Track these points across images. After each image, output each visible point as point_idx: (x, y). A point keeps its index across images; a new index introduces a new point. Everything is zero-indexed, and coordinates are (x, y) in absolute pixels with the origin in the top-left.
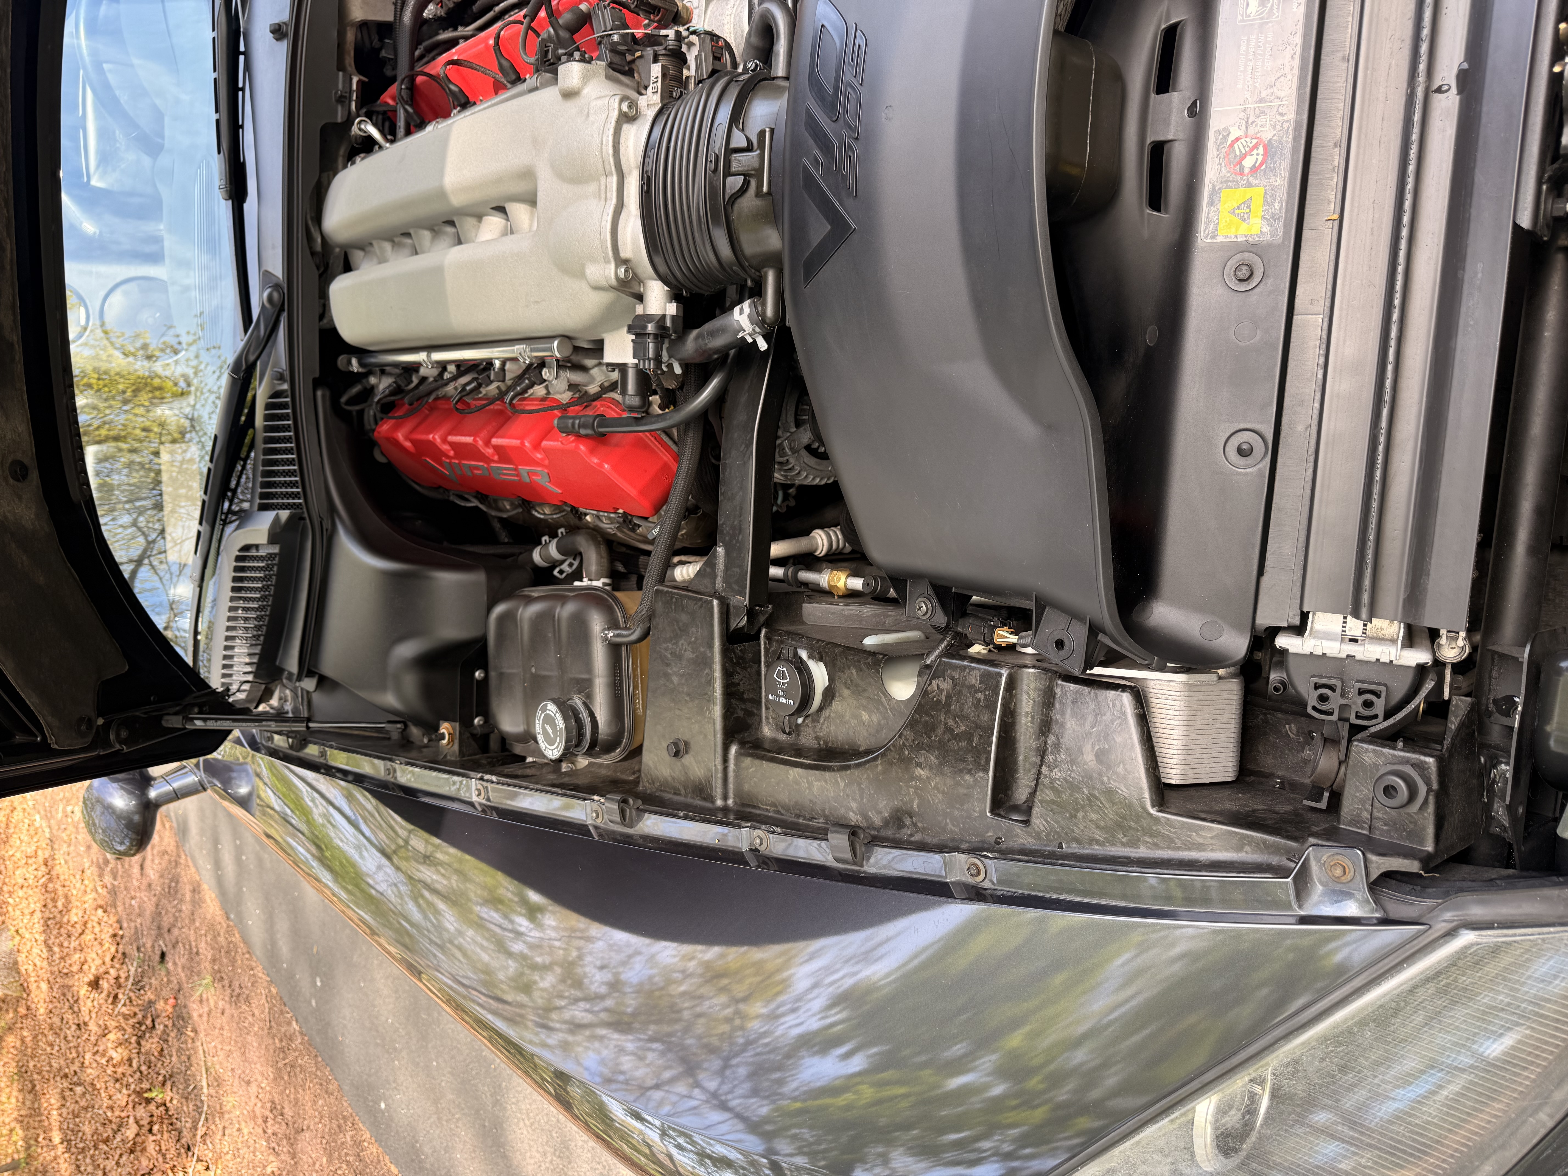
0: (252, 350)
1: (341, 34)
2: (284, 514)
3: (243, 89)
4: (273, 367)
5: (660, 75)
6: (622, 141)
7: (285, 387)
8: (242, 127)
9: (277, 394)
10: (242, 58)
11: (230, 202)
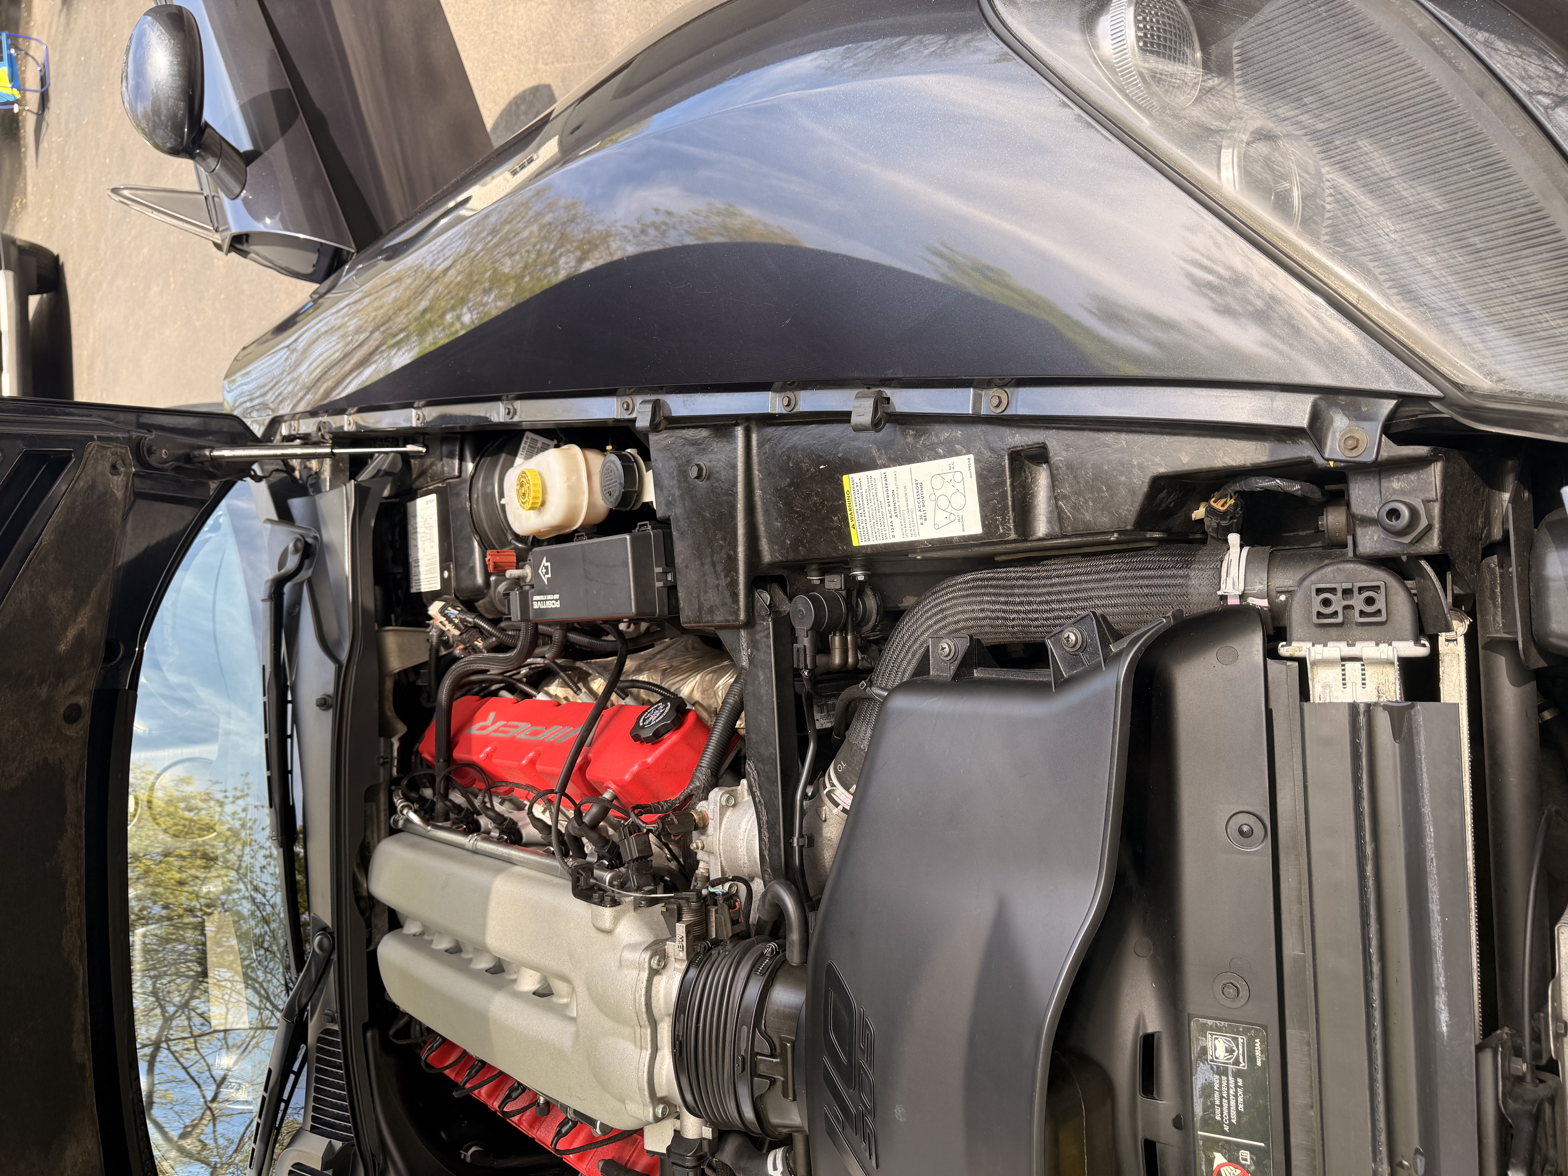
0: (304, 993)
1: (382, 683)
2: (338, 1145)
3: (291, 736)
4: (324, 1008)
5: (684, 935)
6: (653, 995)
7: (336, 1027)
8: (291, 772)
9: (327, 1032)
10: (290, 706)
11: (281, 850)
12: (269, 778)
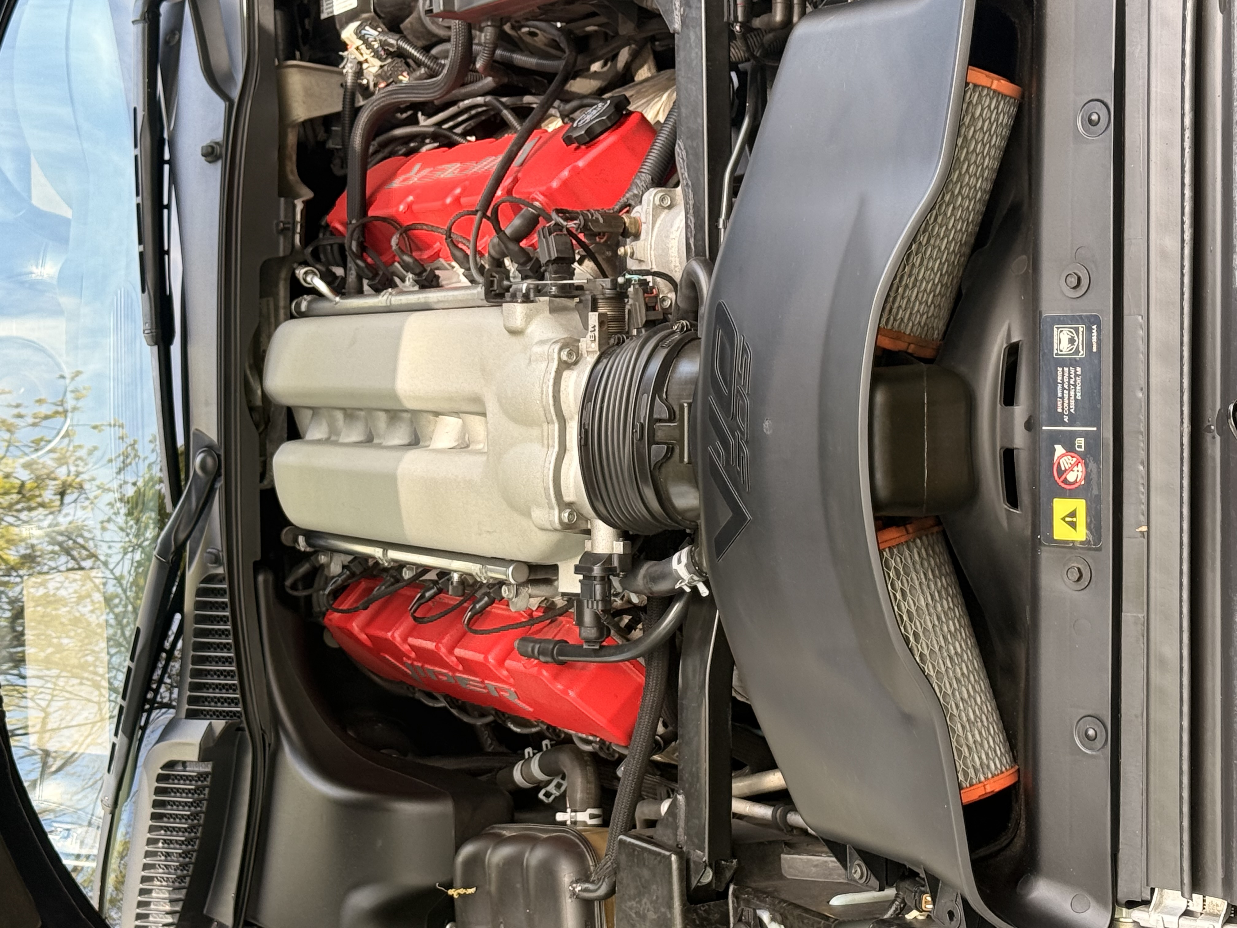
0: (182, 527)
1: (282, 136)
2: (219, 725)
3: (168, 207)
4: (207, 546)
5: (597, 324)
6: (562, 389)
7: (220, 571)
8: (168, 252)
9: (210, 579)
10: (166, 167)
11: (156, 348)
12: (141, 254)
